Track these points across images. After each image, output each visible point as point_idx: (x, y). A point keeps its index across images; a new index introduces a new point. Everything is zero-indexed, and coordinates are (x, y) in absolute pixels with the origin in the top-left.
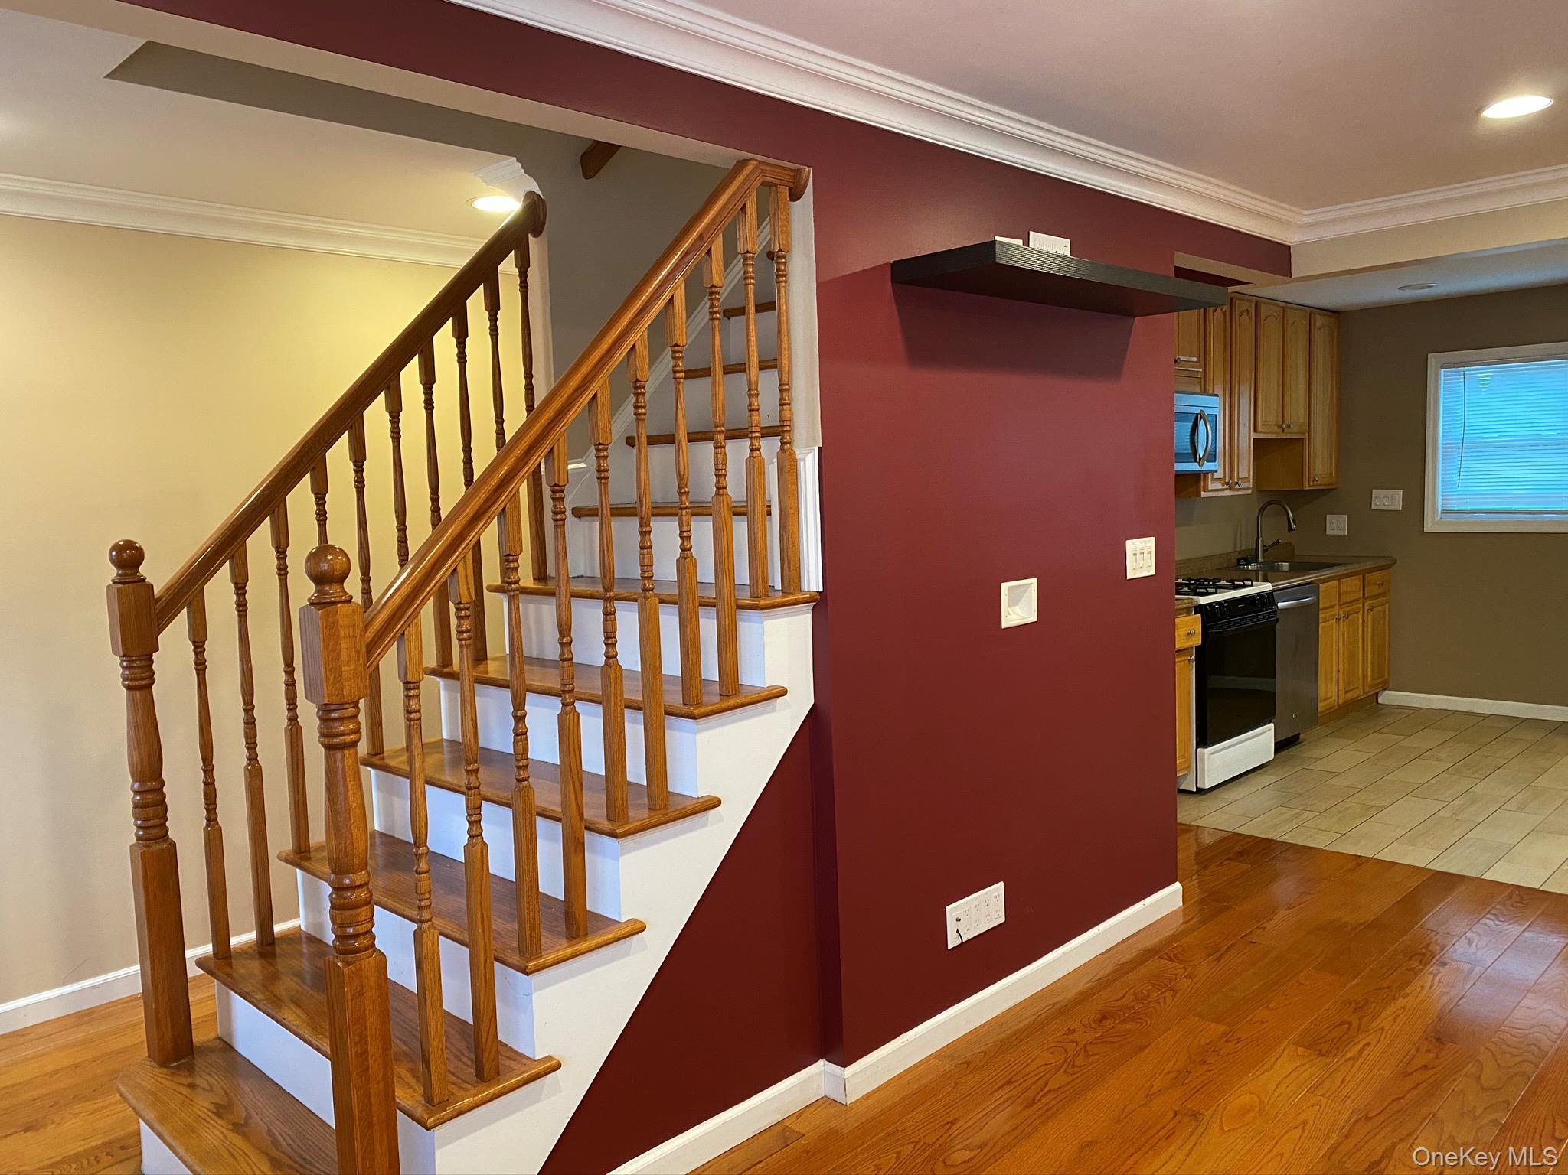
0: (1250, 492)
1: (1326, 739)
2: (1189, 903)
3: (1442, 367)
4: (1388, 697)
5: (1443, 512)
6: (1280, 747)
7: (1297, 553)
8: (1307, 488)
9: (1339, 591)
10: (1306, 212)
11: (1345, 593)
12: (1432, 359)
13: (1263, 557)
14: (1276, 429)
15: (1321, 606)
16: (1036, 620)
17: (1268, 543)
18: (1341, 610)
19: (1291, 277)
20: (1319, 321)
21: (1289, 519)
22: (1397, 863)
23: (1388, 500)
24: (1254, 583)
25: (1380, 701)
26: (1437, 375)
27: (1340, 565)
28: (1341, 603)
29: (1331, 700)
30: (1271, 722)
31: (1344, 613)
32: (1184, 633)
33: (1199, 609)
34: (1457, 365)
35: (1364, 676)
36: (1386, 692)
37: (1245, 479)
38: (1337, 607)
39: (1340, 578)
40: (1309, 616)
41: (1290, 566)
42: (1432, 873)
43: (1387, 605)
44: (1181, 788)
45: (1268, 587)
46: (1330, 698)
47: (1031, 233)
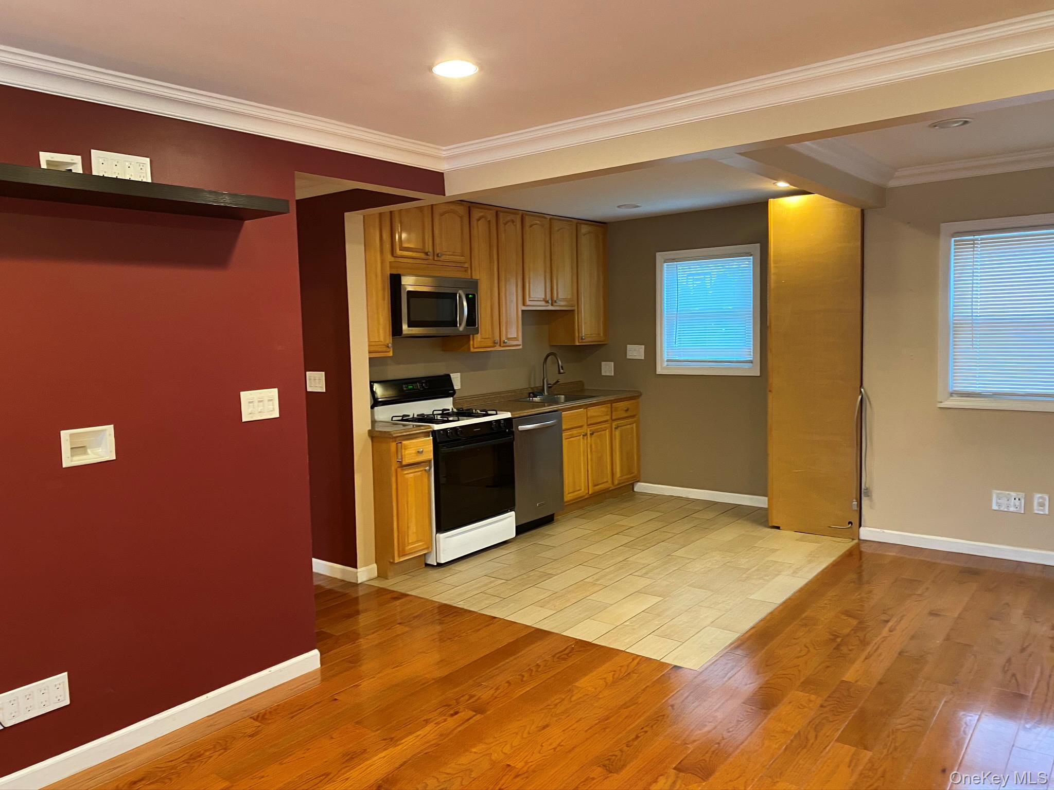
0: (521, 347)
1: (575, 519)
2: (323, 667)
3: (665, 262)
4: (640, 487)
5: (668, 361)
6: (521, 529)
7: (586, 387)
8: (577, 344)
9: (587, 415)
10: (444, 148)
11: (591, 417)
12: (659, 256)
13: (548, 392)
14: (543, 303)
15: (564, 427)
16: (115, 458)
17: (552, 382)
18: (589, 430)
19: (445, 195)
20: (584, 229)
21: (559, 365)
22: (515, 623)
23: (636, 352)
24: (498, 412)
25: (635, 490)
26: (662, 266)
27: (594, 397)
28: (589, 423)
29: (581, 491)
30: (511, 510)
31: (590, 431)
32: (414, 451)
33: (434, 433)
34: (673, 260)
35: (613, 474)
36: (639, 483)
37: (515, 339)
38: (585, 427)
39: (586, 406)
40: (554, 435)
41: (565, 397)
42: (533, 629)
43: (635, 424)
44: (428, 562)
45: (508, 415)
46: (579, 490)
47: (92, 151)
